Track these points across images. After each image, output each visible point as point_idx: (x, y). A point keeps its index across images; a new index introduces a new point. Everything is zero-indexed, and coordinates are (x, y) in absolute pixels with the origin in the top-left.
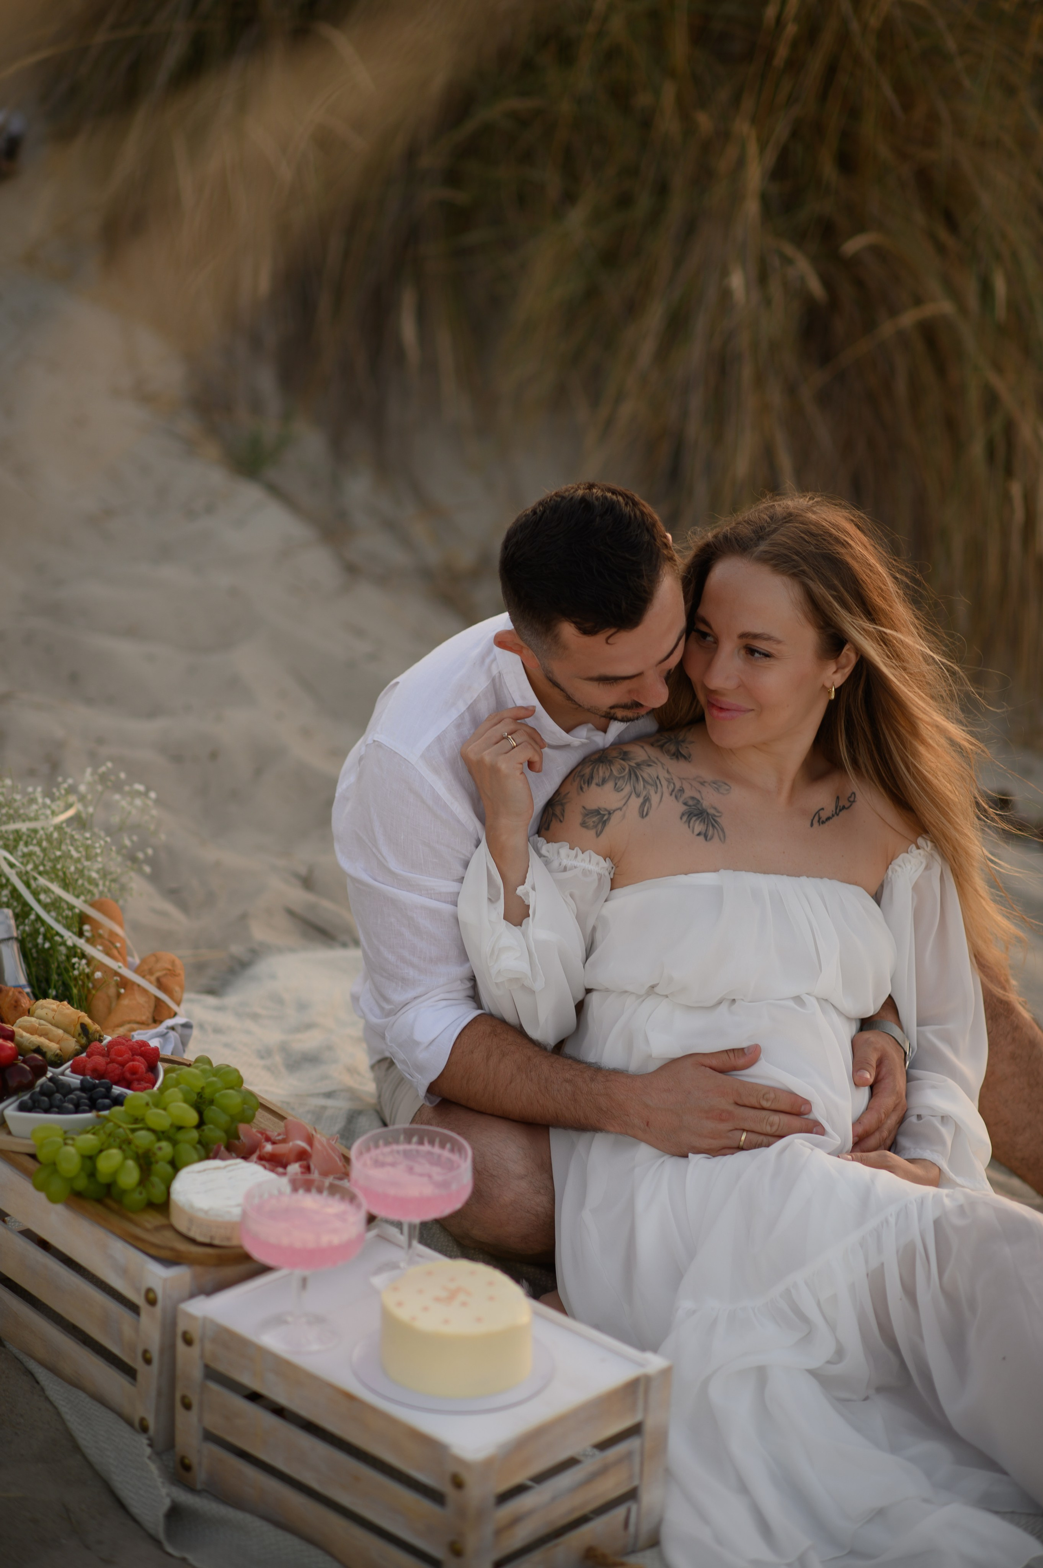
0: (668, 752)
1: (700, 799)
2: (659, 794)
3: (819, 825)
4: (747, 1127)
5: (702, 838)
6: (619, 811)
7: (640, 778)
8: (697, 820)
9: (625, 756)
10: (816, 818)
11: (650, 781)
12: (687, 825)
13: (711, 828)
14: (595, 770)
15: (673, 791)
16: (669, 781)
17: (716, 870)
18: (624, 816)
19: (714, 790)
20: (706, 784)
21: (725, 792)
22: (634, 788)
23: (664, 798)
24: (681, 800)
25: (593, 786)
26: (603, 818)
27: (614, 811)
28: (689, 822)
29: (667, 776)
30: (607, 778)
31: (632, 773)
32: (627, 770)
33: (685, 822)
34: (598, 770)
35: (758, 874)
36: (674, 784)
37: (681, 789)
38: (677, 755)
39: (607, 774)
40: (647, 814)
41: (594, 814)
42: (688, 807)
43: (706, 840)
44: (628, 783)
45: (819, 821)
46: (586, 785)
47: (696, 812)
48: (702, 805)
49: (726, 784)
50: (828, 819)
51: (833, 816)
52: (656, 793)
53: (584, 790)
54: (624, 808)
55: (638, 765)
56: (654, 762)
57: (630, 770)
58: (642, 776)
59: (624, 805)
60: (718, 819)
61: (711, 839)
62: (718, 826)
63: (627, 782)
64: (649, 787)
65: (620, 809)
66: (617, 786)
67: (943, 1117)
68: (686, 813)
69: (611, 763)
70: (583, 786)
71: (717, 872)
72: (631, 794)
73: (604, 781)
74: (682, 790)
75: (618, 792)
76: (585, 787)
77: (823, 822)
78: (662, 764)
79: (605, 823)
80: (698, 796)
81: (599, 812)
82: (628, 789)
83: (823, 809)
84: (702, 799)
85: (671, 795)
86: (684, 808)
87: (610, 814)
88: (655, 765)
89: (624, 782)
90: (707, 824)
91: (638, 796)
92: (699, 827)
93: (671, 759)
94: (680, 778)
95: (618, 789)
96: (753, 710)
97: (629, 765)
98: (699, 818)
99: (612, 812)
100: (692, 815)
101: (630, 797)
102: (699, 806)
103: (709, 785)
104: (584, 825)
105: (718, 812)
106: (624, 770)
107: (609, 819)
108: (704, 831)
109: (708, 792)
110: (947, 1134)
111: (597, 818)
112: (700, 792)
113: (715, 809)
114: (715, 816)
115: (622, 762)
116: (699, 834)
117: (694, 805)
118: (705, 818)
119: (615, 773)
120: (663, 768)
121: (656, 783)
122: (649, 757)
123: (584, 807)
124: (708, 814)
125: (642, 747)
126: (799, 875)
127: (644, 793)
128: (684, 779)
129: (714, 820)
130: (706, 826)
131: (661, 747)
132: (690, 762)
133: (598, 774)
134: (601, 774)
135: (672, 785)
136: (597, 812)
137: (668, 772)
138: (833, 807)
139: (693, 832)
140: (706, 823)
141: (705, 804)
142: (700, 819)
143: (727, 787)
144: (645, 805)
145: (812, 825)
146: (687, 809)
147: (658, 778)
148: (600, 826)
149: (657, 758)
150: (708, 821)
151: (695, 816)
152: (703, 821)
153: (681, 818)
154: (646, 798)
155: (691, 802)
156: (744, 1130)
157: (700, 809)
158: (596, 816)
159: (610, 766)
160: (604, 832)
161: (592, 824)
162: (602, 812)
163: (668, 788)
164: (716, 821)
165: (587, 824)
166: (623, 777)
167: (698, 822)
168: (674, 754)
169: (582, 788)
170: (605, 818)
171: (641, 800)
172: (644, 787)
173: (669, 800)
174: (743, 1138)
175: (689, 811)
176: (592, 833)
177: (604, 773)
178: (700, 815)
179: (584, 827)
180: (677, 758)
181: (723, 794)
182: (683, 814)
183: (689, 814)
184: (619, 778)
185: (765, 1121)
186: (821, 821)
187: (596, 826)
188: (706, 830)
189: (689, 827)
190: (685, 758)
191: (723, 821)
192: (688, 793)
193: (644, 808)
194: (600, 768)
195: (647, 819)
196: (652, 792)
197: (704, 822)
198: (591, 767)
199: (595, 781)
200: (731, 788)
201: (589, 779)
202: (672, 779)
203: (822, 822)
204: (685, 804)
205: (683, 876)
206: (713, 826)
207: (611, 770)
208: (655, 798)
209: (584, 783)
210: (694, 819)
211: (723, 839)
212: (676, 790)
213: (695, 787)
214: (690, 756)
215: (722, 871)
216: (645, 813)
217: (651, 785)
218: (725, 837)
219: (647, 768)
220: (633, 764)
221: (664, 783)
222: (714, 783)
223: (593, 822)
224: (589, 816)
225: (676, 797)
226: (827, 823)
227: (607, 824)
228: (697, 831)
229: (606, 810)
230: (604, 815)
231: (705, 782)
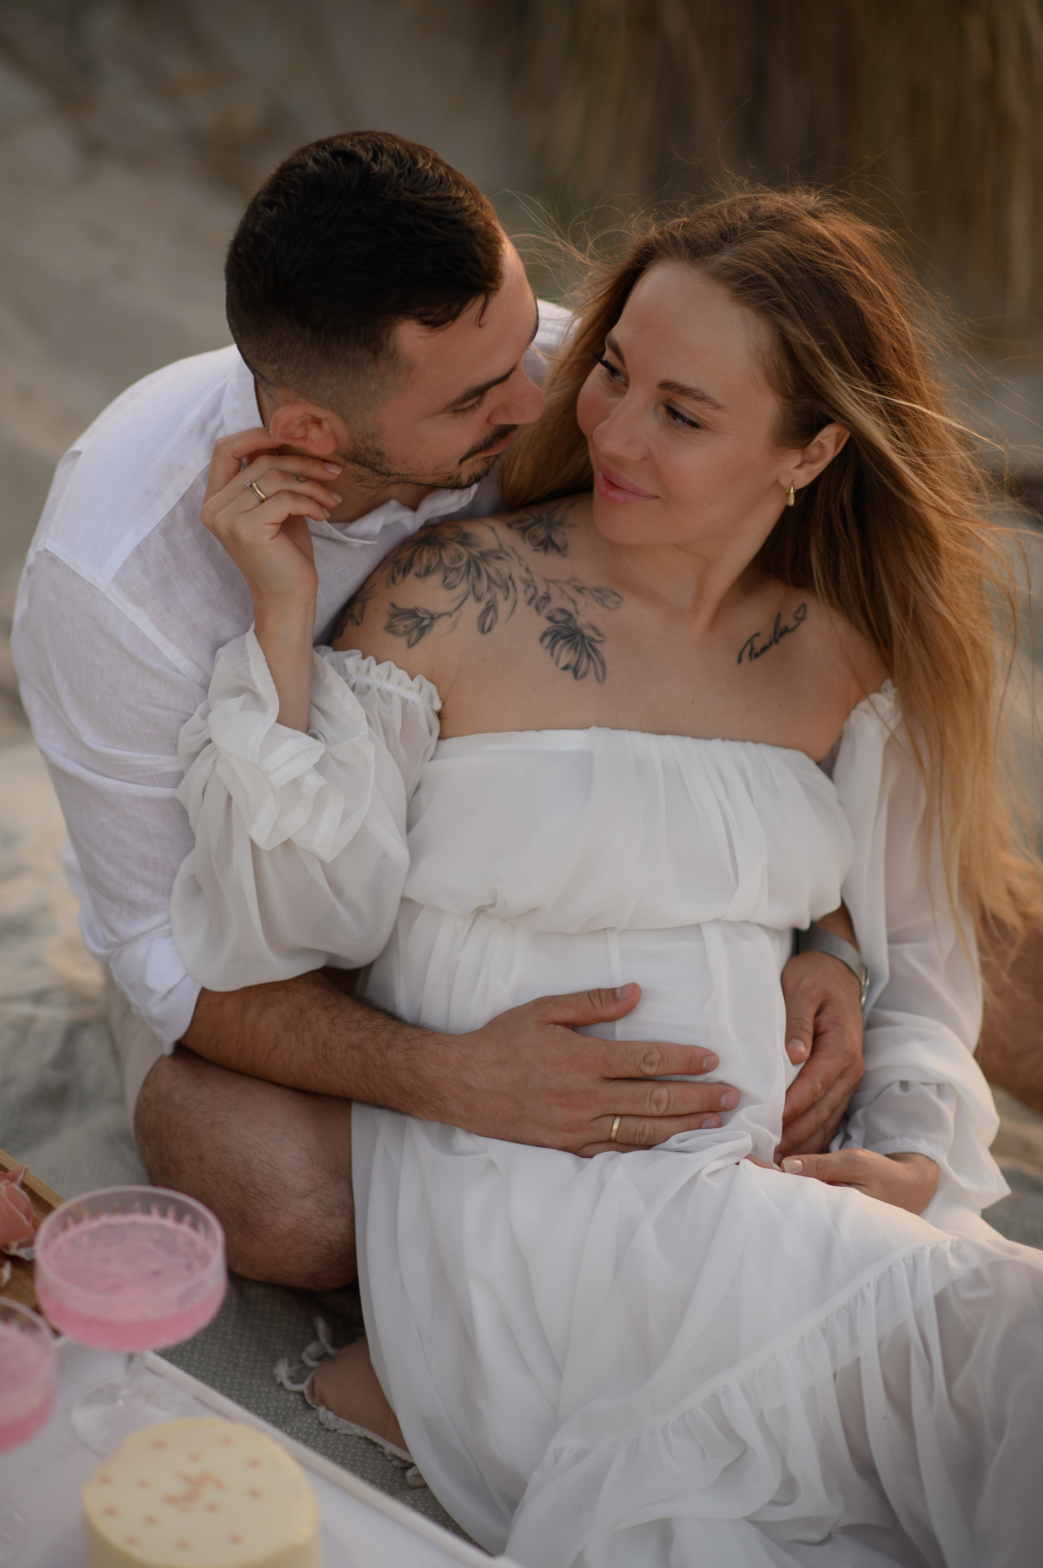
0: (533, 538)
1: (573, 613)
2: (511, 601)
3: (751, 660)
4: (621, 1109)
5: (569, 673)
6: (447, 617)
7: (484, 574)
8: (565, 644)
9: (465, 539)
10: (748, 650)
11: (499, 581)
12: (549, 652)
13: (585, 659)
14: (417, 554)
15: (533, 598)
16: (528, 584)
17: (585, 727)
18: (454, 626)
19: (597, 601)
20: (585, 592)
21: (613, 606)
22: (474, 587)
23: (518, 608)
24: (545, 612)
25: (411, 576)
26: (421, 622)
27: (440, 616)
28: (553, 648)
29: (525, 576)
30: (433, 566)
31: (472, 564)
32: (465, 560)
33: (547, 647)
34: (421, 553)
35: (649, 735)
36: (535, 588)
37: (546, 595)
38: (547, 545)
39: (434, 562)
40: (490, 629)
41: (408, 615)
42: (554, 624)
43: (576, 677)
44: (465, 579)
45: (750, 654)
46: (401, 574)
47: (565, 633)
48: (575, 622)
49: (615, 594)
50: (764, 649)
51: (771, 644)
52: (506, 599)
53: (397, 581)
54: (456, 614)
55: (483, 555)
56: (509, 555)
57: (469, 560)
58: (486, 572)
59: (456, 609)
60: (597, 646)
61: (582, 677)
62: (597, 656)
63: (463, 577)
64: (495, 589)
65: (450, 614)
66: (447, 581)
67: (938, 1085)
68: (549, 632)
69: (441, 546)
70: (396, 575)
71: (586, 730)
72: (467, 596)
73: (428, 571)
74: (547, 598)
75: (449, 589)
76: (399, 577)
77: (757, 655)
78: (520, 558)
79: (423, 631)
80: (570, 608)
81: (416, 614)
82: (463, 587)
83: (758, 635)
84: (577, 613)
85: (529, 603)
86: (548, 625)
87: (432, 618)
88: (508, 558)
89: (459, 575)
90: (580, 653)
91: (478, 599)
92: (567, 656)
93: (536, 550)
94: (546, 580)
95: (448, 586)
96: (658, 497)
97: (469, 553)
98: (568, 642)
99: (436, 616)
100: (558, 637)
101: (465, 599)
102: (571, 624)
103: (590, 592)
104: (390, 629)
105: (600, 635)
106: (461, 558)
107: (430, 625)
108: (573, 664)
109: (586, 604)
110: (947, 1109)
111: (411, 621)
112: (574, 602)
113: (595, 629)
114: (594, 640)
115: (459, 547)
116: (565, 668)
117: (563, 622)
118: (578, 643)
119: (446, 561)
120: (521, 565)
121: (507, 584)
122: (501, 545)
123: (393, 605)
124: (583, 636)
125: (493, 529)
126: (709, 737)
127: (488, 597)
128: (552, 581)
129: (591, 646)
130: (578, 655)
131: (524, 530)
132: (564, 556)
133: (421, 560)
134: (425, 560)
135: (532, 590)
136: (413, 613)
137: (527, 570)
138: (771, 632)
139: (557, 663)
140: (579, 650)
141: (581, 621)
142: (570, 644)
143: (617, 599)
144: (488, 615)
145: (740, 660)
146: (553, 627)
147: (510, 577)
148: (415, 633)
149: (513, 549)
150: (581, 648)
151: (563, 638)
152: (574, 647)
153: (541, 640)
154: (490, 604)
155: (559, 617)
156: (616, 1115)
157: (573, 627)
158: (411, 618)
159: (440, 550)
160: (421, 641)
161: (403, 629)
162: (420, 615)
163: (525, 593)
164: (594, 649)
165: (395, 629)
166: (458, 569)
167: (566, 648)
168: (541, 543)
169: (393, 579)
170: (425, 623)
171: (482, 606)
172: (489, 588)
173: (525, 612)
174: (615, 1127)
175: (554, 631)
176: (402, 641)
177: (430, 559)
178: (571, 638)
179: (389, 632)
180: (546, 549)
181: (610, 608)
182: (545, 635)
183: (554, 634)
184: (452, 570)
185: (648, 1099)
186: (754, 653)
187: (408, 633)
188: (578, 662)
189: (552, 655)
190: (558, 549)
191: (606, 650)
192: (557, 602)
193: (486, 619)
194: (425, 553)
195: (490, 635)
196: (500, 597)
197: (576, 649)
198: (411, 550)
199: (415, 569)
200: (622, 599)
201: (405, 567)
202: (533, 581)
203: (755, 655)
204: (550, 619)
205: (533, 733)
206: (589, 656)
207: (441, 557)
208: (504, 607)
209: (398, 572)
210: (561, 642)
211: (602, 678)
212: (538, 596)
213: (567, 594)
214: (566, 546)
215: (594, 730)
216: (486, 627)
217: (500, 587)
218: (604, 673)
219: (496, 561)
220: (475, 552)
221: (520, 586)
222: (598, 591)
223: (404, 626)
224: (399, 618)
225: (537, 608)
226: (762, 656)
227: (426, 632)
228: (562, 663)
229: (427, 612)
230: (423, 619)
231: (583, 588)
